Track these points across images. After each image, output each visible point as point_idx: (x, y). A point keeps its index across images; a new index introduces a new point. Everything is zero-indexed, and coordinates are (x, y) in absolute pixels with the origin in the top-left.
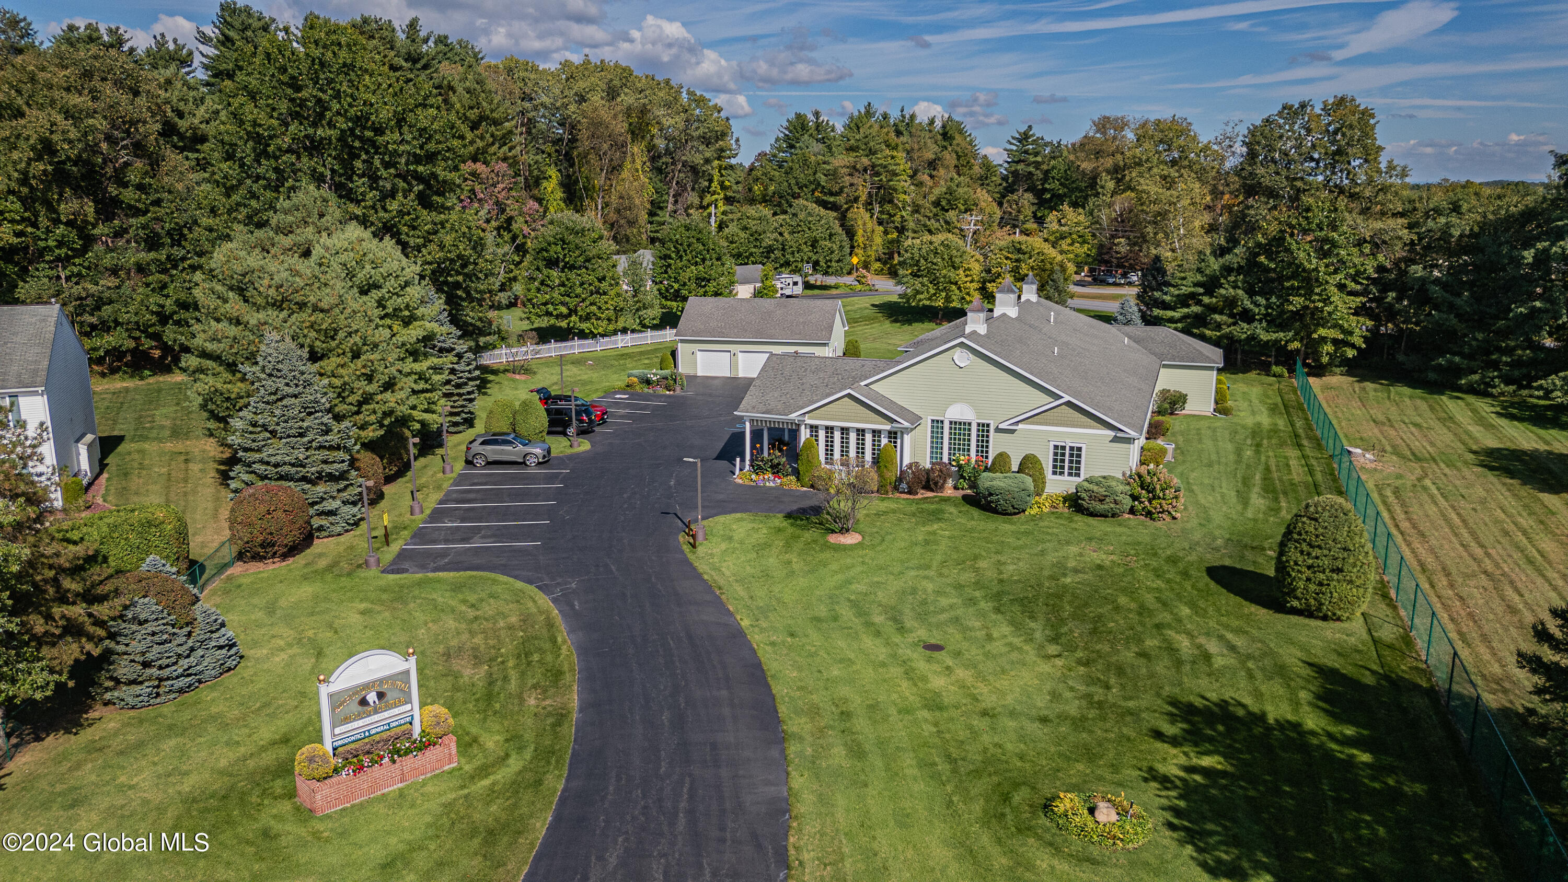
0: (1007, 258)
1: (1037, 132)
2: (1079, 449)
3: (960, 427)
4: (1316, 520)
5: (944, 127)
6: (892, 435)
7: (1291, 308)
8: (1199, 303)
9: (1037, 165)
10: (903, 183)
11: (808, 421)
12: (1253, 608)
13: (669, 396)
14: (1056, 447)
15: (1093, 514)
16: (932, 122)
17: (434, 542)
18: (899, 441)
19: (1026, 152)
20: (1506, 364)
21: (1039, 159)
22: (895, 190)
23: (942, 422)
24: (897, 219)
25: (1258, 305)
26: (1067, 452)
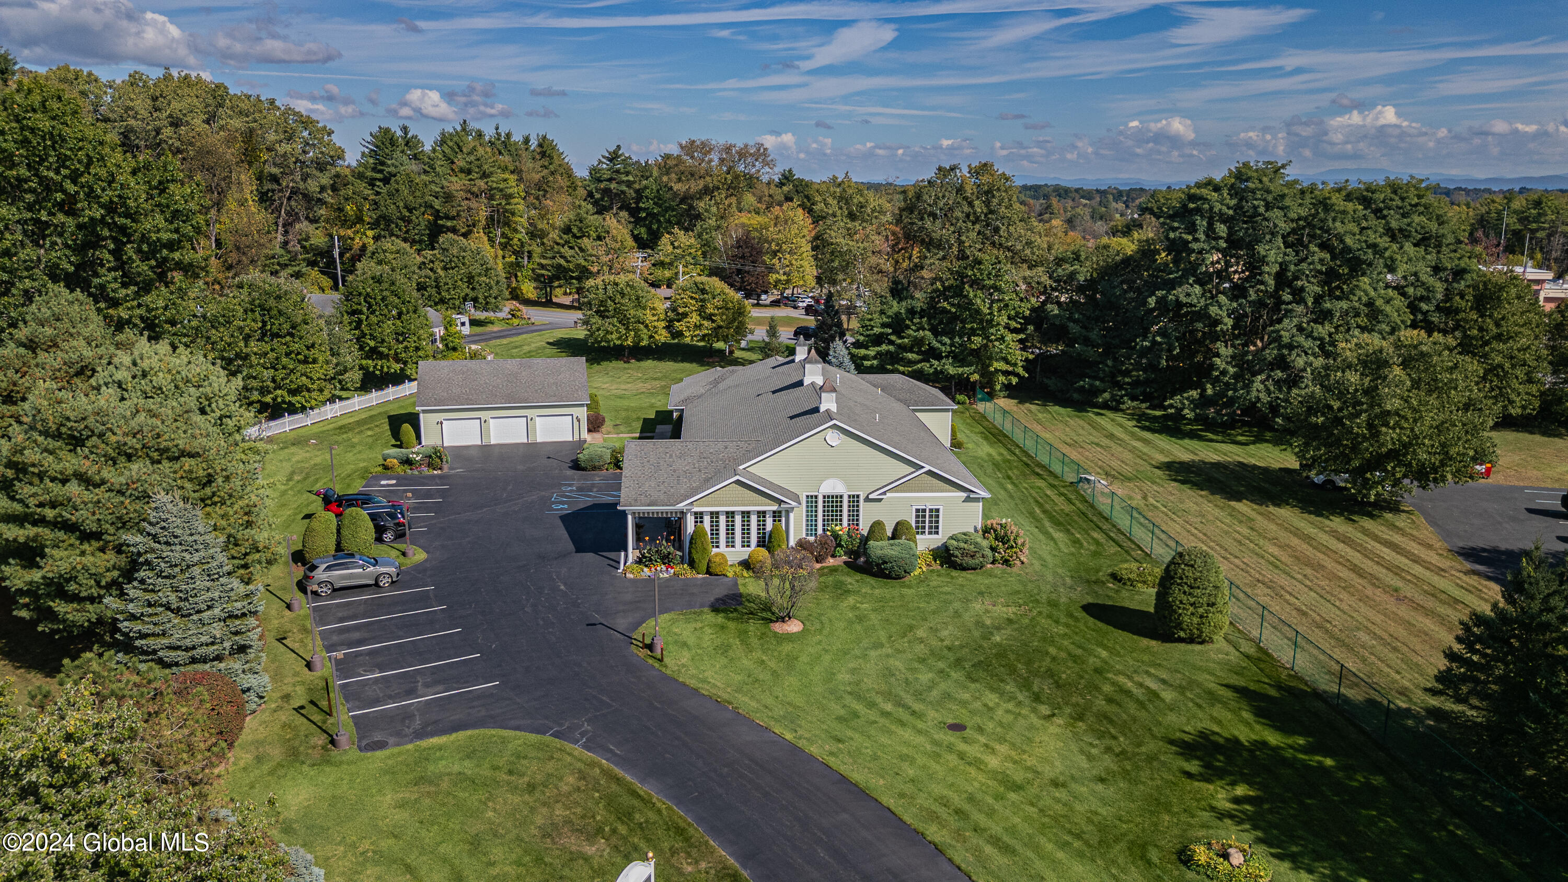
0: (692, 298)
1: (625, 152)
2: (937, 510)
3: (833, 502)
4: (1192, 566)
5: (540, 145)
6: (776, 515)
7: (973, 346)
8: (891, 343)
9: (629, 184)
10: (519, 205)
11: (696, 509)
12: (1145, 642)
13: (439, 476)
14: (917, 511)
15: (964, 569)
16: (527, 140)
17: (376, 702)
18: (783, 519)
19: (618, 171)
20: (1128, 384)
21: (631, 178)
22: (513, 214)
23: (816, 497)
24: (515, 241)
25: (943, 344)
26: (927, 514)
